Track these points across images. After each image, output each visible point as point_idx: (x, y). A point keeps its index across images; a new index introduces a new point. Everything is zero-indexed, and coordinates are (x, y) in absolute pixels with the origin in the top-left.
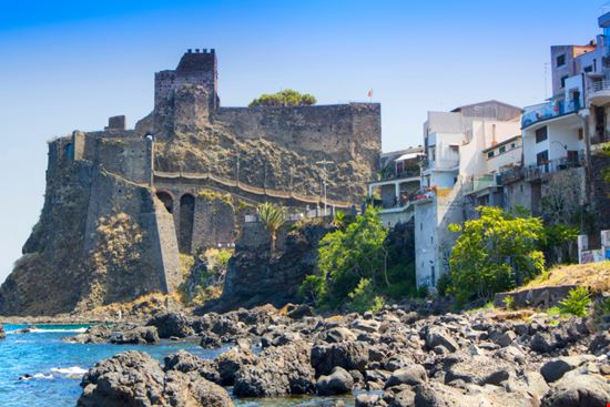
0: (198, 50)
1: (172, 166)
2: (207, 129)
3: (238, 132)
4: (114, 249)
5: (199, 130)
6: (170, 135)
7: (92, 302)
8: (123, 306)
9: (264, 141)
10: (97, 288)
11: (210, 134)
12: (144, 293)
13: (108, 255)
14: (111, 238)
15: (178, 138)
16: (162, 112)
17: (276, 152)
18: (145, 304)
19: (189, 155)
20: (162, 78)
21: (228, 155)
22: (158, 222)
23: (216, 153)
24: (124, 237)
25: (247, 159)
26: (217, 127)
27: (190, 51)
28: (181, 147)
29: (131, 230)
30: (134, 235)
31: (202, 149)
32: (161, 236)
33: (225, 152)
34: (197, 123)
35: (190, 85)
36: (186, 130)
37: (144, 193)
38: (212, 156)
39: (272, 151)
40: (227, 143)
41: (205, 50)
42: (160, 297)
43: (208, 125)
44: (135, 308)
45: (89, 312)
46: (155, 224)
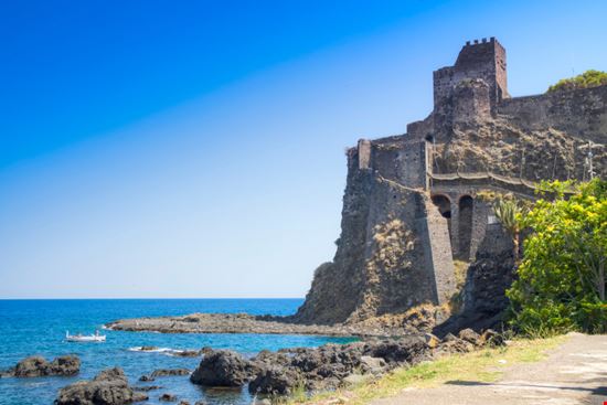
0: (476, 41)
1: (451, 167)
2: (488, 124)
3: (525, 124)
4: (386, 257)
5: (479, 126)
6: (449, 135)
7: (364, 312)
8: (395, 317)
9: (553, 131)
10: (370, 298)
11: (492, 130)
12: (415, 304)
13: (380, 264)
14: (385, 246)
15: (457, 137)
16: (441, 112)
17: (568, 142)
18: (415, 316)
19: (469, 153)
20: (440, 76)
21: (513, 151)
22: (430, 227)
23: (499, 150)
24: (397, 244)
25: (533, 153)
26: (500, 122)
27: (468, 43)
28: (461, 146)
29: (404, 237)
30: (406, 243)
31: (484, 146)
32: (433, 242)
33: (510, 147)
34: (477, 119)
35: (470, 79)
36: (465, 127)
37: (417, 198)
38: (493, 153)
39: (563, 142)
40: (511, 137)
41: (484, 40)
42: (430, 308)
43: (490, 120)
44: (405, 320)
45: (360, 323)
46: (426, 230)
